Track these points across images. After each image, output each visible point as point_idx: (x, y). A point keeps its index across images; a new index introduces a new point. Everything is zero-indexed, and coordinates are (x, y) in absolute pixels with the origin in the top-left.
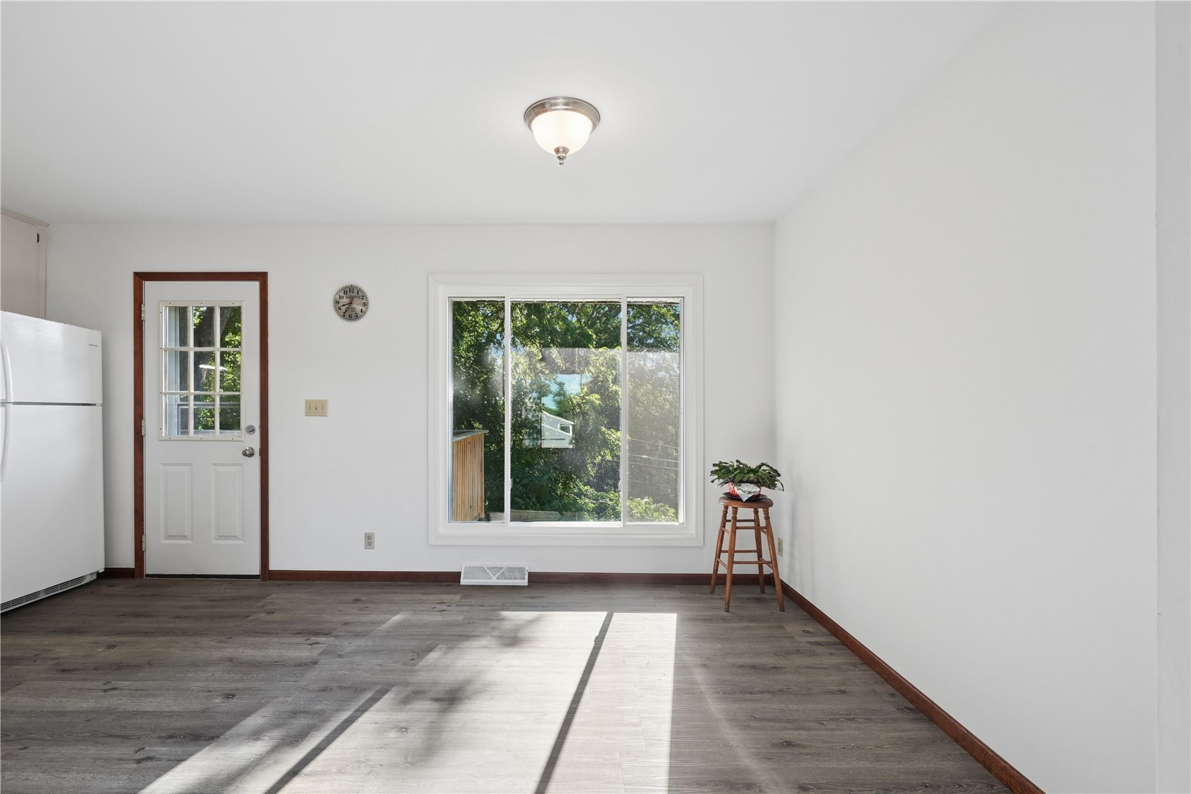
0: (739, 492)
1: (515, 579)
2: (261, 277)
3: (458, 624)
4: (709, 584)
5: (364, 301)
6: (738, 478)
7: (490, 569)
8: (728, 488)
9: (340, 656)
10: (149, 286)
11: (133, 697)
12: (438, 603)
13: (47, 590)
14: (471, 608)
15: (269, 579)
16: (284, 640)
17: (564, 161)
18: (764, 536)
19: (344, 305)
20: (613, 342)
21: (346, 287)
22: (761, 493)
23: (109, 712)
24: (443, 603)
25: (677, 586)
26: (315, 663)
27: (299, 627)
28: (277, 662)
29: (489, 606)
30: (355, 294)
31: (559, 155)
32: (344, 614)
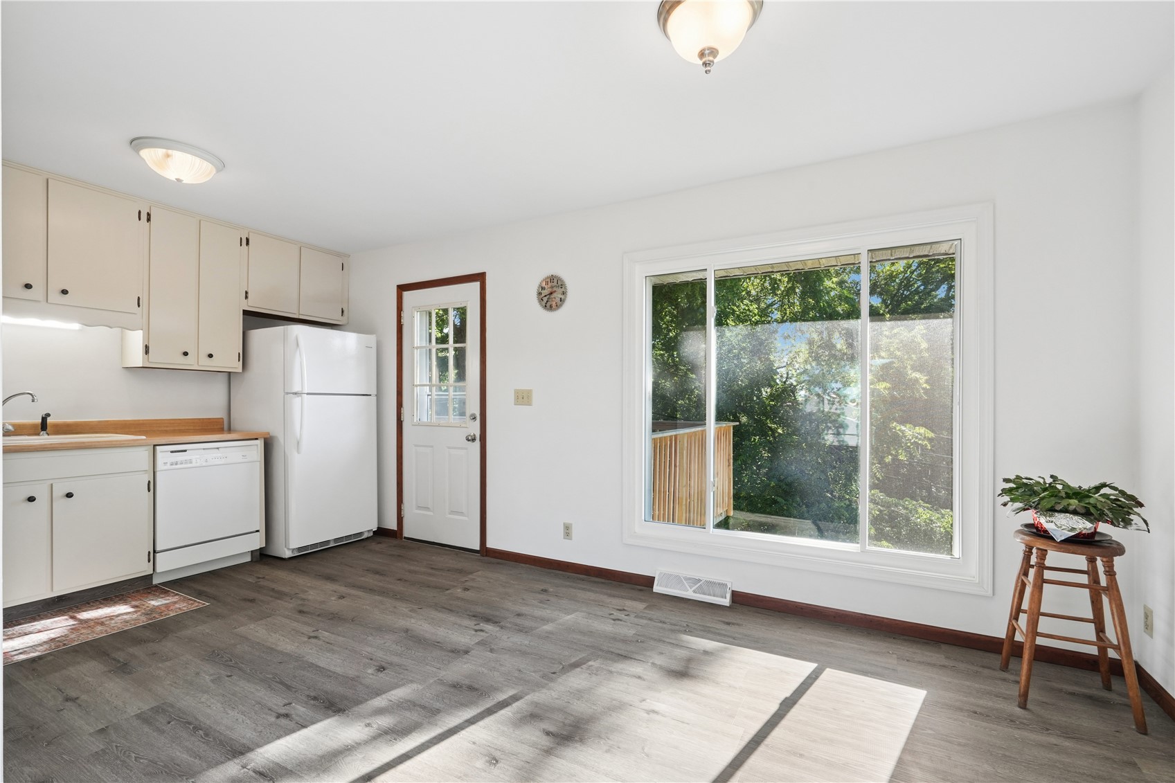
0: (1049, 526)
1: (714, 596)
2: (480, 277)
3: (625, 641)
4: (1000, 653)
5: (563, 290)
6: (1047, 504)
7: (687, 579)
8: (1030, 516)
9: (492, 651)
10: (406, 294)
11: (321, 649)
12: (618, 610)
13: (336, 540)
14: (649, 622)
15: (486, 556)
16: (458, 621)
17: (712, 68)
18: (1105, 600)
19: (545, 296)
20: (853, 313)
21: (547, 278)
22: (1098, 530)
23: (298, 658)
24: (624, 610)
25: (943, 646)
26: (466, 652)
27: (480, 609)
28: (438, 642)
29: (671, 624)
30: (555, 284)
31: (704, 60)
32: (525, 604)
